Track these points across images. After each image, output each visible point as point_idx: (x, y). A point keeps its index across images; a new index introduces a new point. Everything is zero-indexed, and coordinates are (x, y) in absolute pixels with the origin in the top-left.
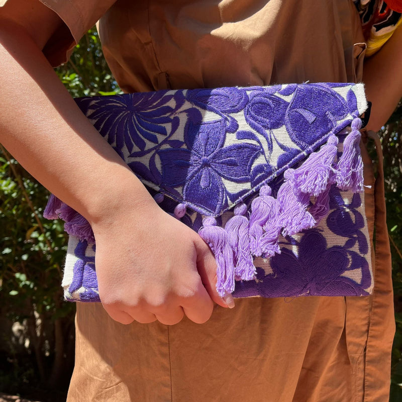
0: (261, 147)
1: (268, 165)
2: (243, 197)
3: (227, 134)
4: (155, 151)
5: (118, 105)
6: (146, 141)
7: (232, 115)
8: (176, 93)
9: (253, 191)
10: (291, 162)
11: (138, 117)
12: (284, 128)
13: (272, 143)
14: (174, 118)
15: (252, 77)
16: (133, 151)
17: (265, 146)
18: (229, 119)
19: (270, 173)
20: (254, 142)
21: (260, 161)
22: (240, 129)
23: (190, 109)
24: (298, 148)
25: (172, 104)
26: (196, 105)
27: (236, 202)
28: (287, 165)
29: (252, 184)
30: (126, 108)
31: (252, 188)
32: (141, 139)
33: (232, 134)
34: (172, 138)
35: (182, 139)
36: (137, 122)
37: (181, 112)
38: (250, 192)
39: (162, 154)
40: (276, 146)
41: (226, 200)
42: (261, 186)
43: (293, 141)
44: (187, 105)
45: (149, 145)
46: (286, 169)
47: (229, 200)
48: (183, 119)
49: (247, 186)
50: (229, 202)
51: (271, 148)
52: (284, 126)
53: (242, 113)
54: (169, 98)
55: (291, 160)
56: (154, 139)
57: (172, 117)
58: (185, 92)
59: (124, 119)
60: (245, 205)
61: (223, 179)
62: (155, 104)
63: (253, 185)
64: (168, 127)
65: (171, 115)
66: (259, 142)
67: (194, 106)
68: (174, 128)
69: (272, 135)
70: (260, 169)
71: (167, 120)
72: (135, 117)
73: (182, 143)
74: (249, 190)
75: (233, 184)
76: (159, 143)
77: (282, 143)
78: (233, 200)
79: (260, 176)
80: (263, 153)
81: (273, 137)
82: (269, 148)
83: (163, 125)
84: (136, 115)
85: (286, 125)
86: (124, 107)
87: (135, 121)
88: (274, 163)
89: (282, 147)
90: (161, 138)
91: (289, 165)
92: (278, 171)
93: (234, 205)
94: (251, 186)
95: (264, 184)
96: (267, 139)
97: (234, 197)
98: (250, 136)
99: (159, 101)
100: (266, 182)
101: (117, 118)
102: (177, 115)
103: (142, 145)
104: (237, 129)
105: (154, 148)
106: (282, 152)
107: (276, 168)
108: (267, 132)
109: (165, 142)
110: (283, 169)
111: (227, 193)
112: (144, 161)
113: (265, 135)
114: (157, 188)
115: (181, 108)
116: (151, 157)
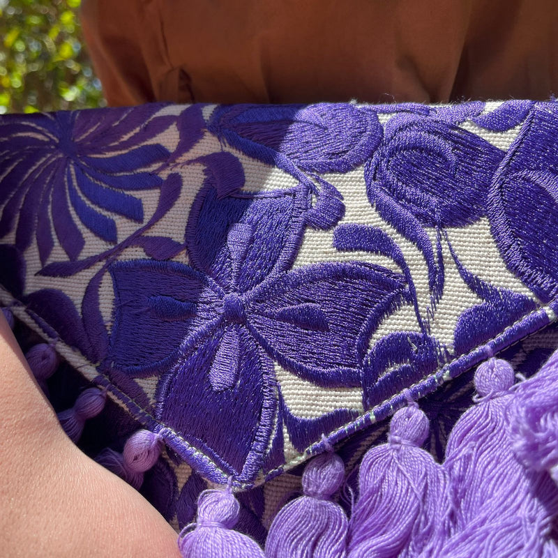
0: (408, 279)
1: (425, 338)
2: (333, 434)
3: (309, 233)
4: (103, 263)
5: (40, 137)
6: (87, 234)
7: (328, 178)
8: (184, 113)
9: (368, 420)
10: (500, 336)
11: (80, 171)
12: (482, 228)
13: (442, 268)
14: (170, 176)
15: (399, 78)
16: (49, 262)
17: (420, 278)
18: (319, 187)
19: (429, 363)
20: (386, 262)
21: (400, 322)
22: (348, 220)
23: (214, 155)
24: (528, 293)
25: (169, 138)
26: (231, 145)
27: (310, 448)
28: (488, 347)
29: (366, 395)
30: (57, 146)
31: (366, 408)
32: (75, 226)
33: (321, 234)
34: (156, 231)
35: (179, 236)
36: (75, 184)
37: (189, 162)
38: (359, 420)
39: (122, 274)
40: (453, 281)
41: (279, 441)
42: (397, 405)
43: (512, 268)
44: (209, 145)
45: (94, 245)
46: (483, 357)
47: (287, 440)
48: (193, 180)
49: (351, 399)
50: (288, 446)
51: (437, 285)
52: (484, 222)
53: (359, 173)
54: (165, 123)
55: (501, 330)
56: (106, 231)
57: (164, 175)
58: (208, 111)
59: (47, 171)
60: (338, 464)
61: (278, 368)
62: (126, 138)
63: (371, 398)
64: (150, 199)
65: (162, 168)
66: (400, 261)
67: (227, 149)
68: (166, 204)
69: (445, 246)
70: (397, 347)
71: (150, 182)
72: (72, 170)
73: (176, 247)
74: (356, 415)
75: (308, 388)
76: (120, 241)
77: (474, 271)
78: (299, 444)
79: (394, 373)
80: (412, 298)
81: (446, 252)
82: (432, 284)
83: (137, 194)
84: (77, 165)
85: (492, 219)
86: (52, 141)
87: (70, 181)
88: (444, 335)
89: (473, 283)
90: (125, 228)
91: (494, 347)
92: (455, 361)
93: (303, 458)
94: (364, 402)
95: (403, 402)
96: (428, 256)
97: (304, 432)
98: (378, 243)
99: (138, 130)
100: (414, 394)
101: (31, 171)
102: (177, 170)
103: (73, 243)
104: (340, 219)
105: (104, 256)
106: (473, 300)
107: (451, 351)
108: (431, 234)
109: (135, 239)
110: (474, 358)
111: (286, 416)
112: (73, 288)
113: (421, 244)
114: (90, 372)
115: (192, 151)
116: (92, 281)
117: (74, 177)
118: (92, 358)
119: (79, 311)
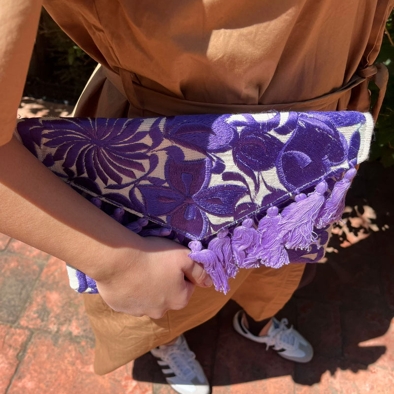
0: (248, 188)
1: (253, 203)
2: (225, 226)
3: (213, 175)
4: (133, 185)
5: (79, 136)
6: (121, 175)
7: (218, 155)
9: (235, 223)
10: (275, 201)
12: (274, 170)
13: (259, 184)
14: (152, 155)
16: (109, 184)
17: (252, 187)
18: (215, 158)
19: (254, 209)
20: (240, 183)
21: (246, 199)
22: (226, 170)
23: (169, 147)
24: (285, 190)
25: (147, 141)
26: (176, 142)
27: (219, 230)
28: (271, 204)
29: (234, 218)
30: (91, 141)
33: (218, 175)
34: (152, 175)
35: (163, 177)
36: (107, 156)
37: (159, 150)
39: (142, 188)
40: (262, 187)
41: (210, 230)
42: (244, 219)
43: (282, 182)
44: (166, 143)
45: (126, 179)
46: (270, 206)
48: (163, 157)
49: (231, 219)
50: (212, 231)
51: (257, 187)
53: (230, 152)
54: (143, 134)
56: (132, 175)
57: (149, 154)
59: (90, 151)
61: (207, 214)
62: (126, 140)
63: (236, 218)
64: (146, 163)
65: (148, 152)
66: (245, 183)
67: (175, 144)
68: (153, 166)
69: (260, 177)
70: (244, 205)
71: (143, 156)
73: (164, 182)
74: (232, 222)
75: (217, 218)
76: (138, 178)
77: (269, 184)
78: (216, 230)
79: (243, 212)
80: (249, 193)
81: (261, 179)
82: (255, 189)
83: (139, 161)
84: (104, 149)
85: (277, 167)
86: (87, 139)
87: (105, 156)
88: (259, 201)
90: (138, 174)
91: (273, 204)
92: (261, 208)
95: (246, 218)
96: (255, 181)
97: (216, 227)
99: (131, 137)
100: (249, 216)
101: (82, 149)
102: (155, 153)
104: (224, 170)
105: (133, 183)
106: (268, 192)
107: (260, 206)
108: (256, 173)
109: (144, 178)
110: (267, 207)
111: (210, 224)
112: (125, 192)
113: (253, 177)
114: (141, 215)
115: (159, 146)
116: (130, 191)
118: (140, 212)
119: (129, 200)
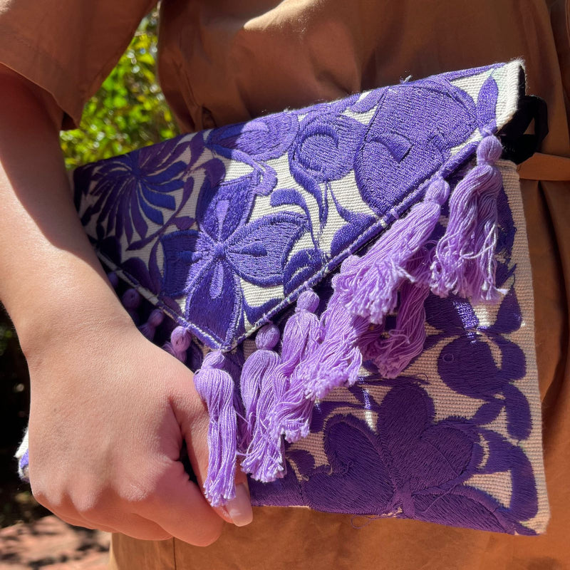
0: (309, 218)
1: (316, 250)
2: (269, 313)
3: (258, 199)
4: (157, 238)
5: (123, 169)
6: (149, 222)
7: (269, 163)
8: (194, 139)
9: (286, 302)
10: (355, 242)
11: (144, 186)
12: (350, 177)
13: (327, 207)
14: (188, 179)
16: (132, 242)
17: (315, 216)
18: (264, 170)
19: (318, 266)
20: (297, 209)
21: (304, 244)
23: (210, 161)
24: (372, 213)
25: (186, 157)
26: (219, 153)
27: (257, 322)
28: (349, 250)
29: (285, 289)
30: (131, 172)
31: (286, 295)
32: (142, 219)
33: (264, 198)
34: (181, 215)
35: (193, 215)
36: (142, 194)
37: (197, 169)
38: (283, 302)
39: (166, 242)
40: (333, 214)
41: (242, 321)
42: (300, 292)
43: (365, 199)
44: (207, 156)
45: (153, 228)
46: (346, 256)
47: (246, 319)
48: (199, 178)
49: (278, 292)
50: (247, 323)
51: (323, 218)
52: (352, 173)
53: (285, 157)
54: (184, 147)
55: (356, 238)
56: (157, 218)
57: (185, 179)
58: (206, 134)
59: (127, 189)
60: (273, 329)
61: (242, 281)
62: (165, 160)
63: (288, 290)
64: (178, 195)
65: (183, 176)
66: (305, 207)
67: (217, 156)
68: (186, 196)
69: (329, 193)
70: (302, 259)
71: (178, 185)
72: (140, 186)
73: (191, 221)
74: (281, 300)
75: (257, 289)
76: (165, 223)
77: (343, 205)
78: (252, 321)
79: (300, 273)
80: (310, 230)
81: (329, 197)
82: (321, 217)
84: (141, 182)
85: (356, 171)
86: (129, 170)
87: (139, 192)
88: (326, 248)
89: (344, 214)
90: (167, 214)
91: (352, 249)
92: (331, 261)
93: (254, 328)
94: (284, 293)
95: (305, 289)
96: (319, 200)
97: (254, 315)
98: (294, 198)
99: (170, 155)
100: (310, 285)
101: (120, 190)
102: (191, 175)
103: (142, 228)
104: (274, 187)
105: (158, 233)
106: (342, 223)
107: (329, 255)
108: (322, 187)
109: (173, 220)
110: (341, 258)
111: (246, 307)
112: (143, 255)
113: (316, 194)
114: (154, 300)
115: (198, 161)
116: (152, 249)
117: (141, 190)
118: (154, 292)
119: (147, 267)
